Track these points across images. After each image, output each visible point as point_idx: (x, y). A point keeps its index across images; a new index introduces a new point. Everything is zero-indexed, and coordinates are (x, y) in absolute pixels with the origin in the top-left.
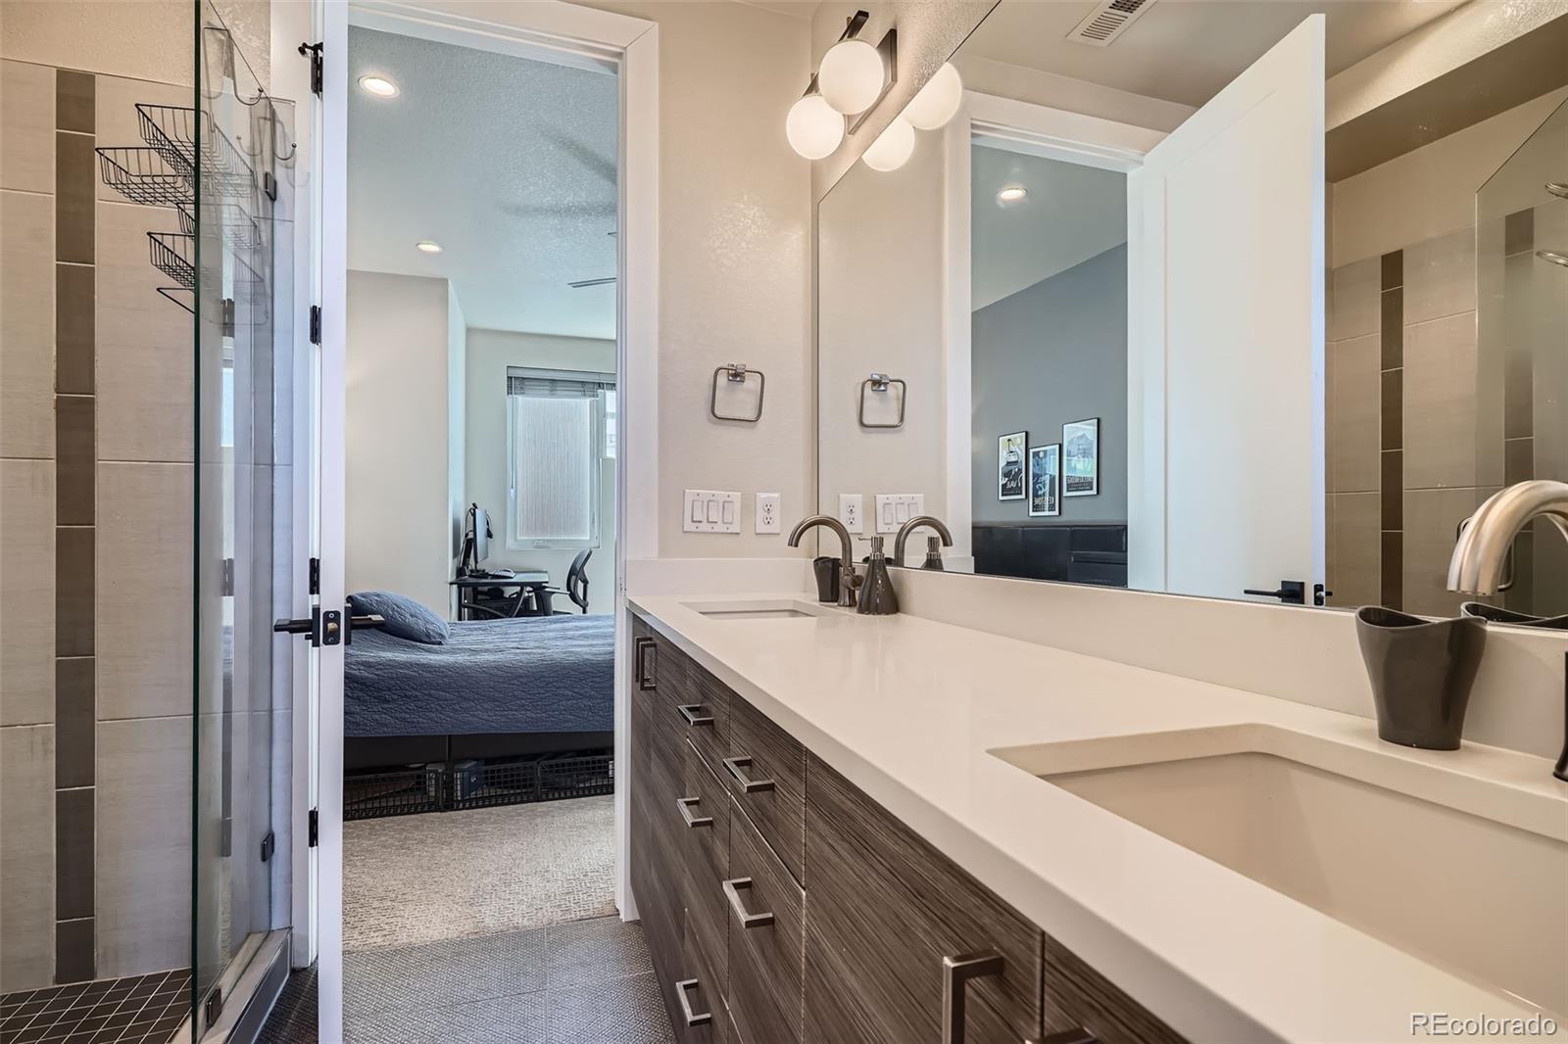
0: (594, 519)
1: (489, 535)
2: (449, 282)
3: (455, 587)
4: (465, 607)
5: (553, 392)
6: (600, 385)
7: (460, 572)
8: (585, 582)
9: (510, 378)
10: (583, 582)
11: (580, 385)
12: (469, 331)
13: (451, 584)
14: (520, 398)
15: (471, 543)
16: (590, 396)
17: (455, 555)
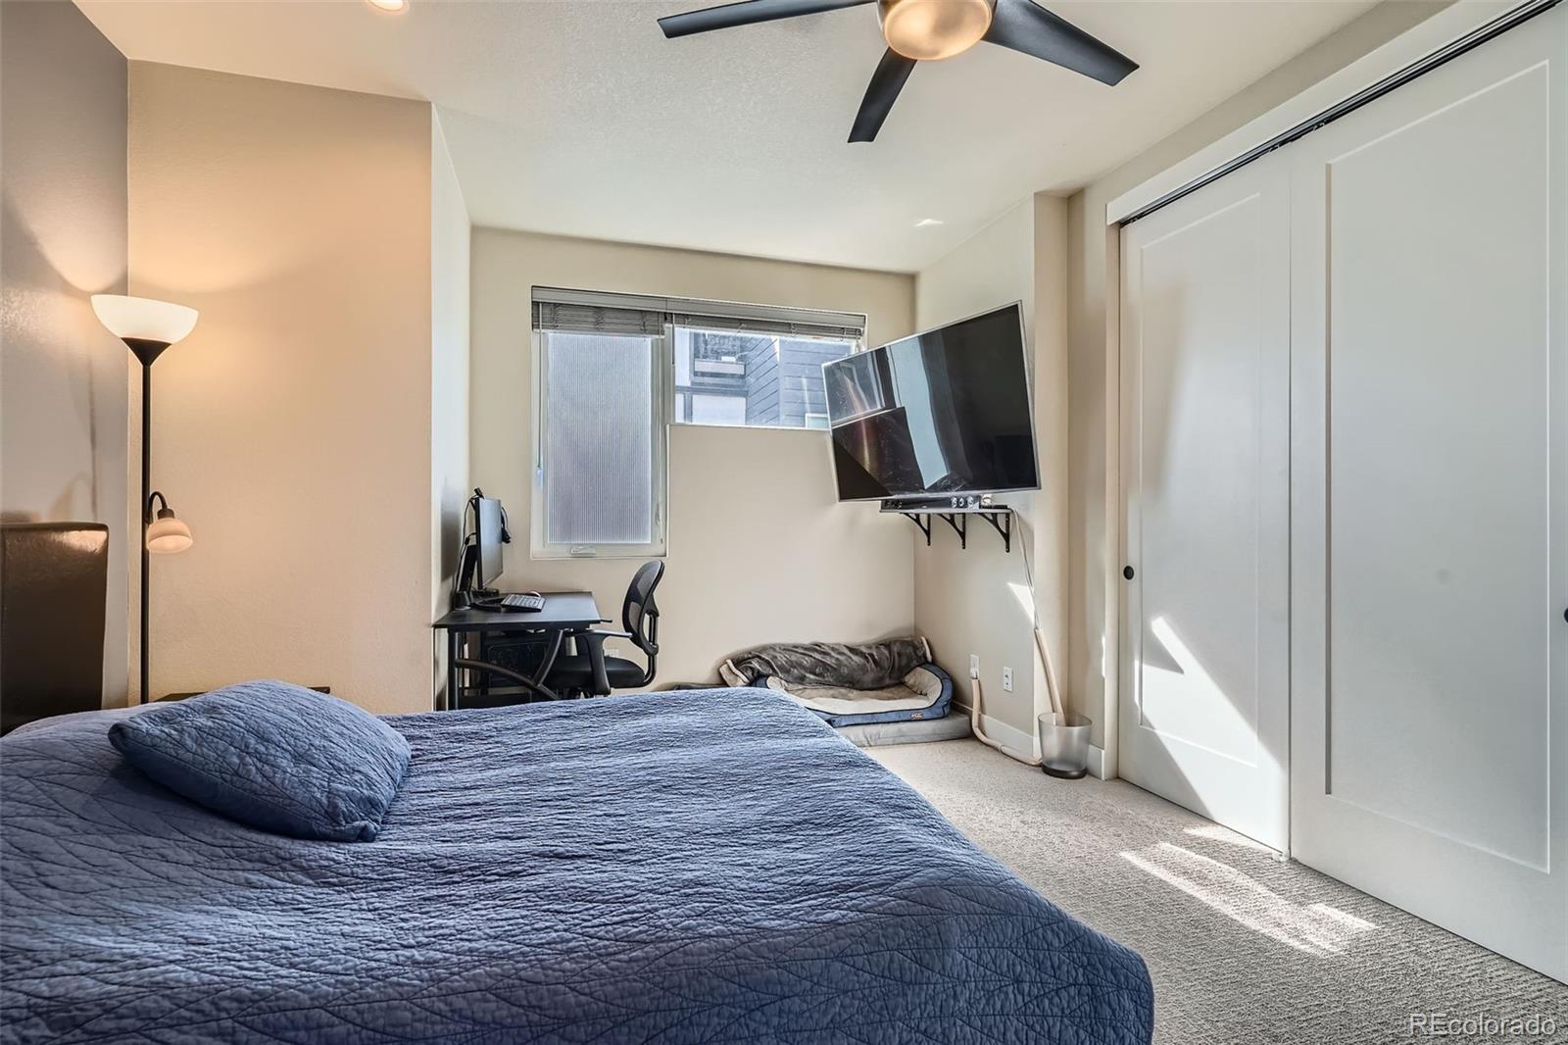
0: (657, 515)
1: (505, 537)
2: (433, 106)
3: (444, 632)
4: (463, 666)
5: (598, 327)
6: (667, 317)
7: (455, 600)
8: (654, 614)
9: (535, 304)
10: (649, 614)
11: (638, 316)
12: (478, 232)
13: (436, 626)
14: (550, 334)
15: (474, 553)
16: (651, 333)
17: (446, 574)
